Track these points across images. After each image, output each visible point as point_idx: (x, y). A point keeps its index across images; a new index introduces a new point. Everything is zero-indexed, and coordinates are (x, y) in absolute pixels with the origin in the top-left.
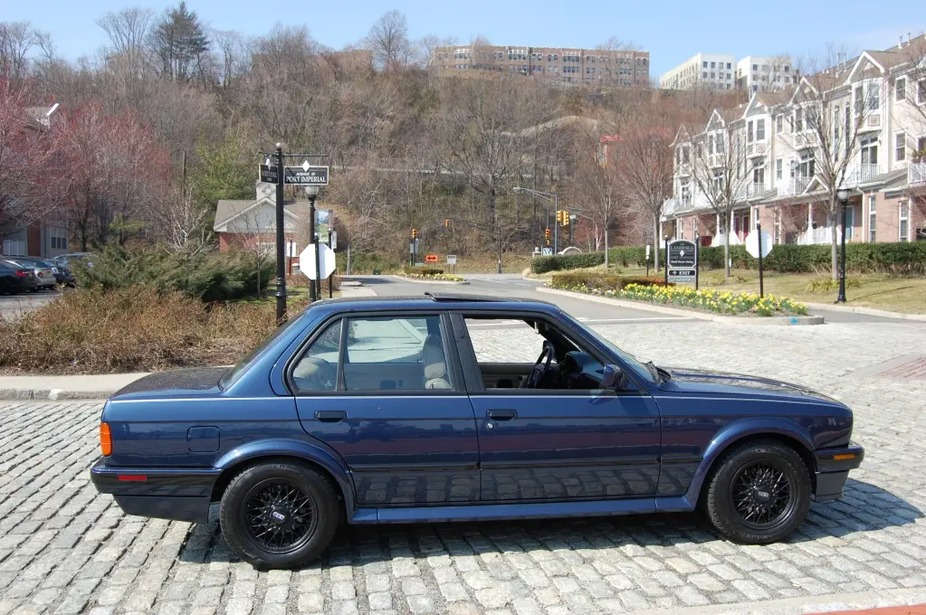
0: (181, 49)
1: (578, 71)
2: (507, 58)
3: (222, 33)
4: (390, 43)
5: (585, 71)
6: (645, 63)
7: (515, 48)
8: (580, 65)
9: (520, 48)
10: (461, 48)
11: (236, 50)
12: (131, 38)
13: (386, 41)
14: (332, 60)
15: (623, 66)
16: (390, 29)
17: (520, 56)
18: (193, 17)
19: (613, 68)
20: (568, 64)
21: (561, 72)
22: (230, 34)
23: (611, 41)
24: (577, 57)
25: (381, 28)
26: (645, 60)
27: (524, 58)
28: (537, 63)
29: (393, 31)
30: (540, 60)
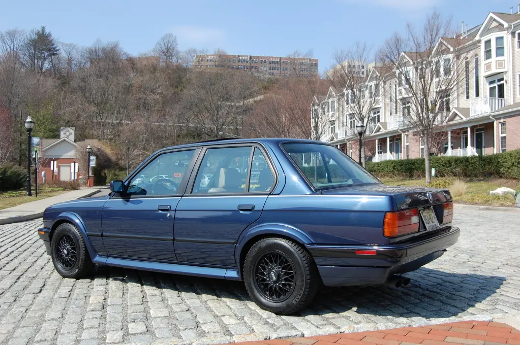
0: (42, 54)
1: (278, 70)
2: (237, 62)
3: (67, 45)
4: (167, 52)
5: (282, 70)
6: (316, 65)
7: (242, 56)
8: (279, 67)
9: (245, 56)
10: (211, 55)
11: (74, 54)
12: (12, 47)
13: (165, 50)
14: (131, 61)
15: (303, 67)
16: (168, 45)
17: (244, 61)
18: (50, 35)
19: (298, 67)
20: (272, 65)
21: (268, 70)
22: (70, 45)
23: (295, 53)
24: (278, 62)
25: (162, 44)
26: (316, 63)
27: (247, 62)
28: (254, 65)
29: (169, 45)
30: (256, 63)
